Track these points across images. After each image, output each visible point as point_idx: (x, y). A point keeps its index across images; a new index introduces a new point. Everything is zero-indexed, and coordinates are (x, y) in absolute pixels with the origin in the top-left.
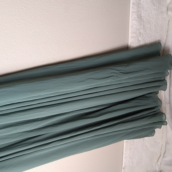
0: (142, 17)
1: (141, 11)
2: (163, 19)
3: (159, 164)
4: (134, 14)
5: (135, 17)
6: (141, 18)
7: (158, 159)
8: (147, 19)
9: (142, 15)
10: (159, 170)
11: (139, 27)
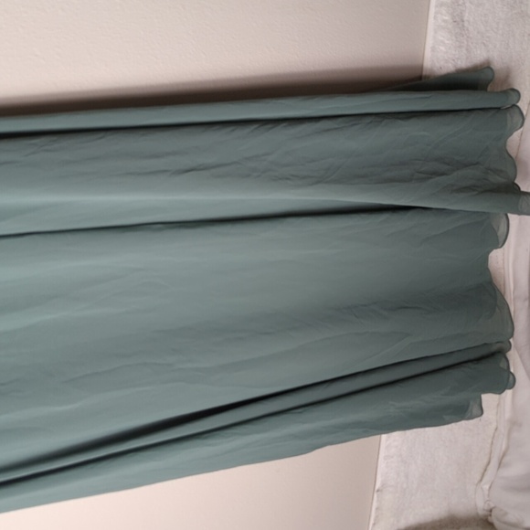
0: (466, 24)
1: (464, 3)
2: (526, 38)
3: (487, 487)
4: (443, 10)
5: (445, 21)
6: (463, 26)
7: (482, 471)
8: (478, 32)
9: (465, 18)
10: (486, 507)
11: (454, 52)
